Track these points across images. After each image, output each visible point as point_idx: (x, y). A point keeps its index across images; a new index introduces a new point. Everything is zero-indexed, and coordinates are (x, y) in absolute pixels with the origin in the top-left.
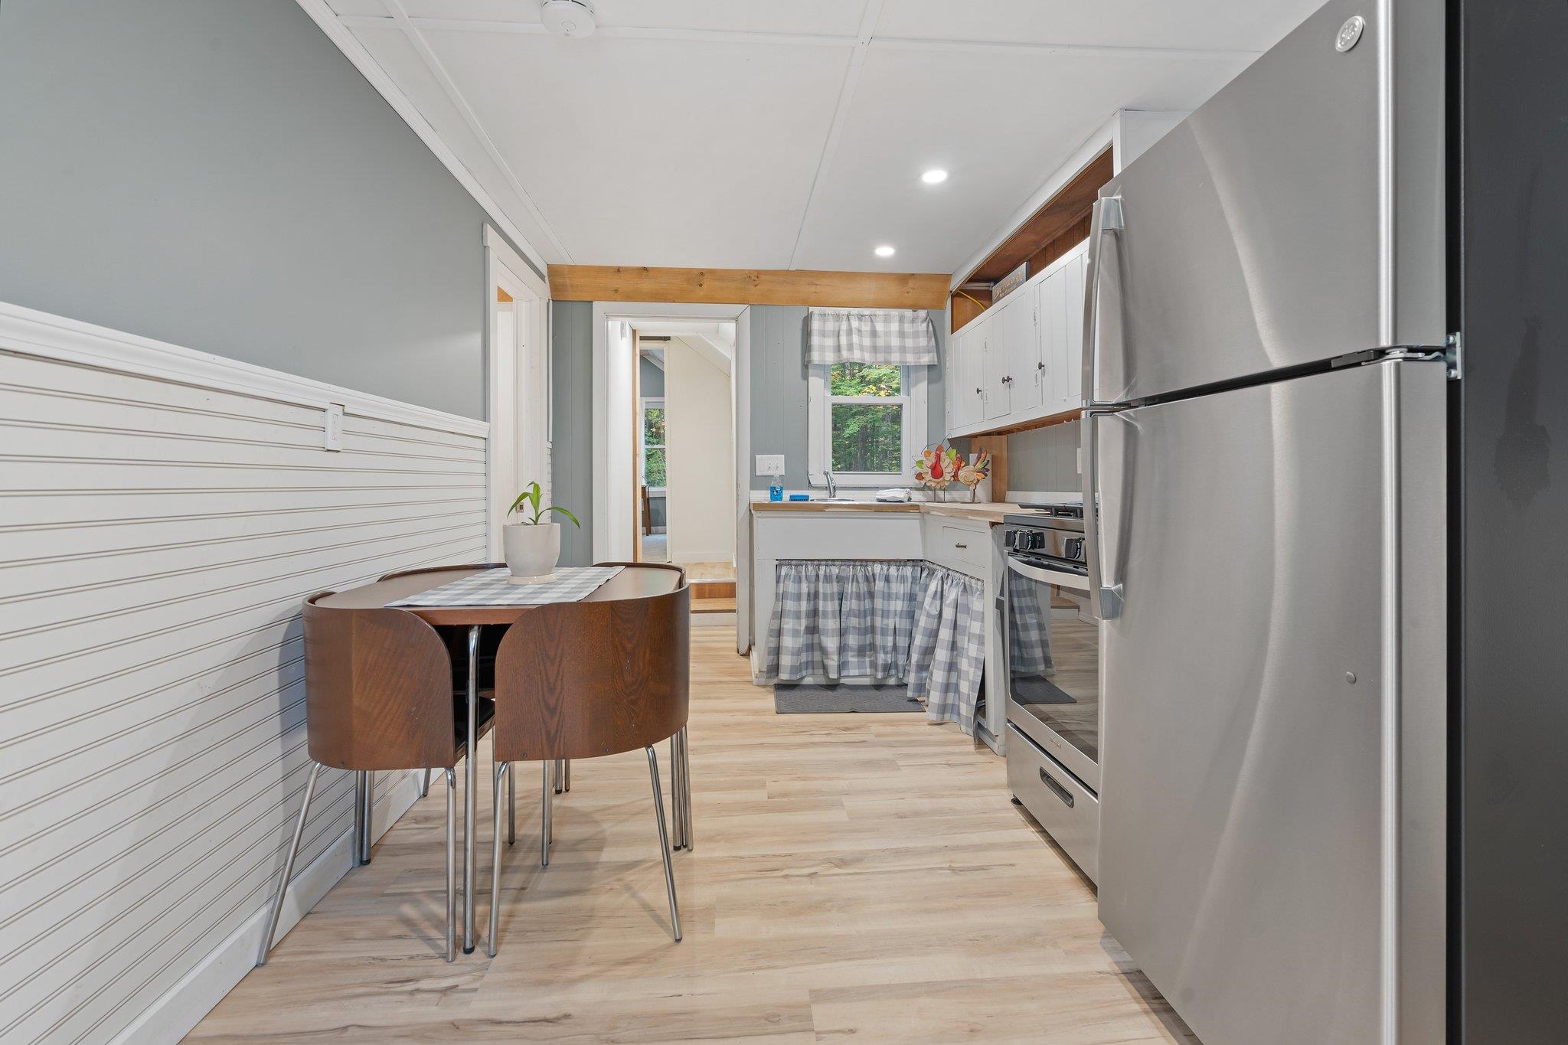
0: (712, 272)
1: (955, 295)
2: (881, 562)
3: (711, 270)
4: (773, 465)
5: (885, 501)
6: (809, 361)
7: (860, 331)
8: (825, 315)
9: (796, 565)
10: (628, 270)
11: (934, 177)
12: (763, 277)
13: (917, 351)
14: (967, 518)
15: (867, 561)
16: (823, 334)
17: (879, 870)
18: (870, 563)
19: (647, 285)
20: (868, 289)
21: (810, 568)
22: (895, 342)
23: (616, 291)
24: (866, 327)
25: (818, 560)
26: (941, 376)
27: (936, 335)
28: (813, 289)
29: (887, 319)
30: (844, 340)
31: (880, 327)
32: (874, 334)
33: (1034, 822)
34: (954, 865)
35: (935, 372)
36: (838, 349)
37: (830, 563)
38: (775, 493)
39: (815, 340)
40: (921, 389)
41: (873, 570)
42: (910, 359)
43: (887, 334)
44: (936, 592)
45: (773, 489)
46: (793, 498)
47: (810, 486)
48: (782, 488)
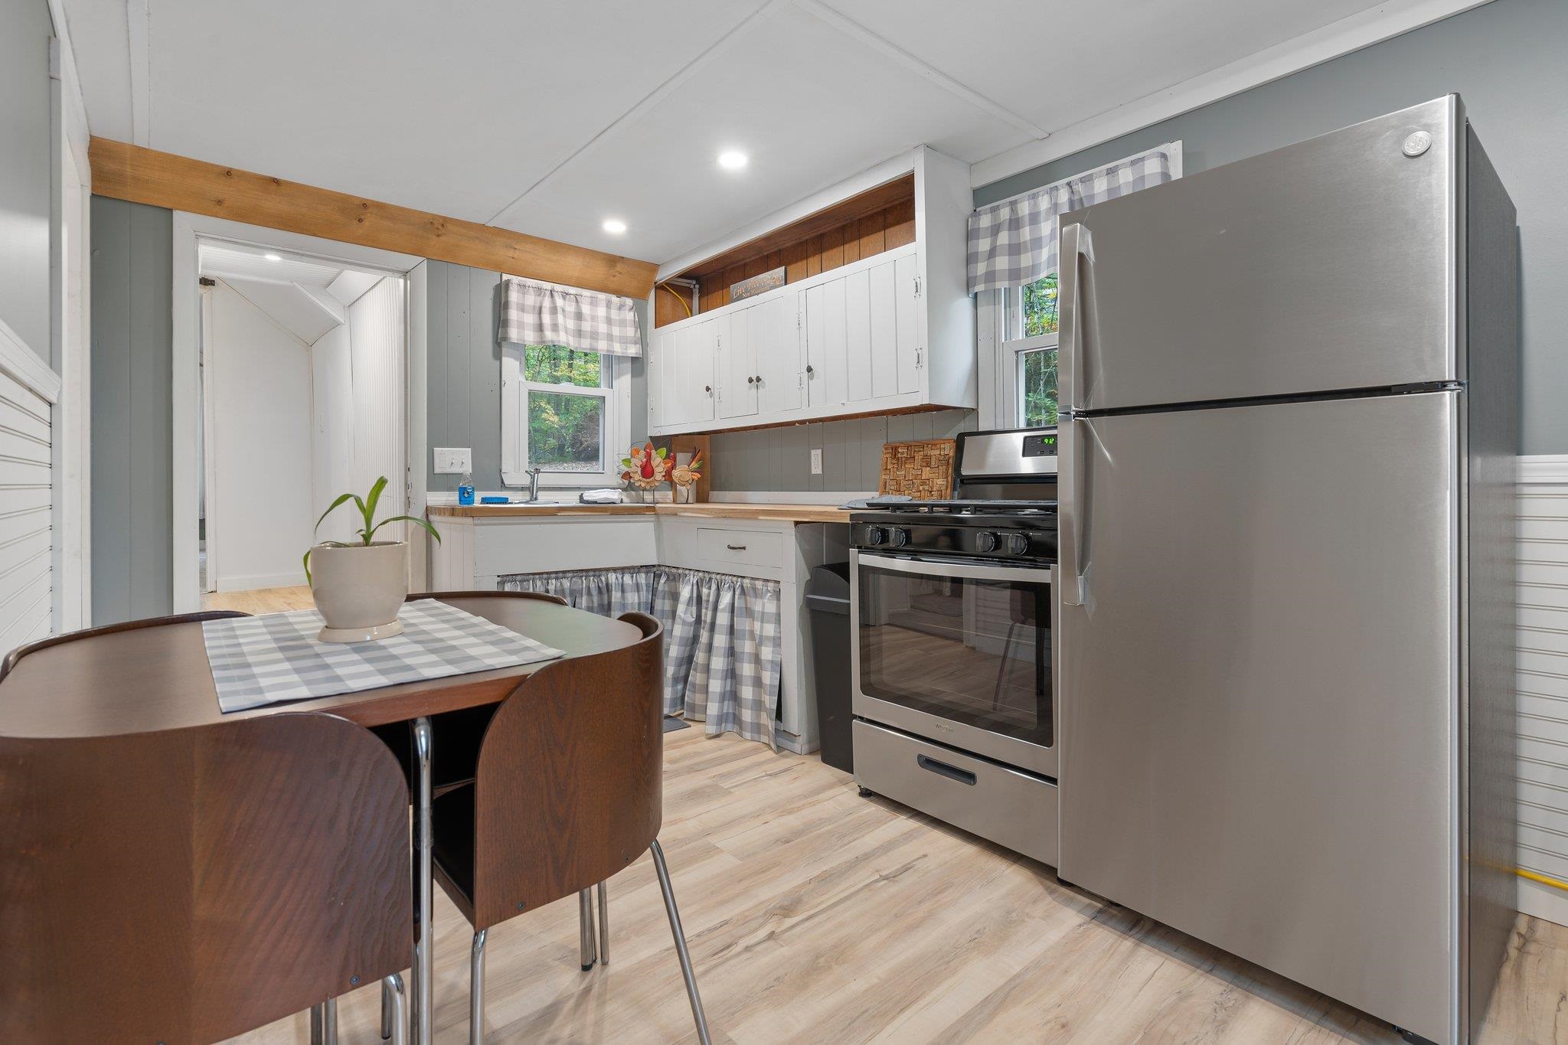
0: (381, 207)
1: (660, 288)
2: (615, 570)
3: (382, 203)
4: (457, 460)
5: (596, 502)
6: (505, 338)
7: (563, 310)
8: (525, 286)
9: (520, 581)
10: (244, 176)
11: (733, 160)
12: (449, 226)
13: (624, 341)
14: (757, 519)
15: (600, 570)
16: (522, 308)
17: (824, 906)
18: (604, 573)
19: (273, 203)
20: (573, 265)
21: (539, 583)
22: (603, 328)
23: (219, 202)
24: (571, 308)
25: (547, 573)
26: (644, 371)
27: (641, 325)
28: (511, 253)
29: (593, 302)
30: (547, 319)
31: (586, 309)
32: (579, 316)
33: (899, 807)
34: (884, 873)
35: (638, 365)
36: (540, 328)
37: (561, 575)
38: (466, 495)
39: (513, 314)
40: (624, 383)
41: (607, 579)
42: (618, 349)
43: (594, 318)
44: (691, 598)
45: (463, 491)
46: (484, 500)
47: (503, 486)
48: (473, 489)
